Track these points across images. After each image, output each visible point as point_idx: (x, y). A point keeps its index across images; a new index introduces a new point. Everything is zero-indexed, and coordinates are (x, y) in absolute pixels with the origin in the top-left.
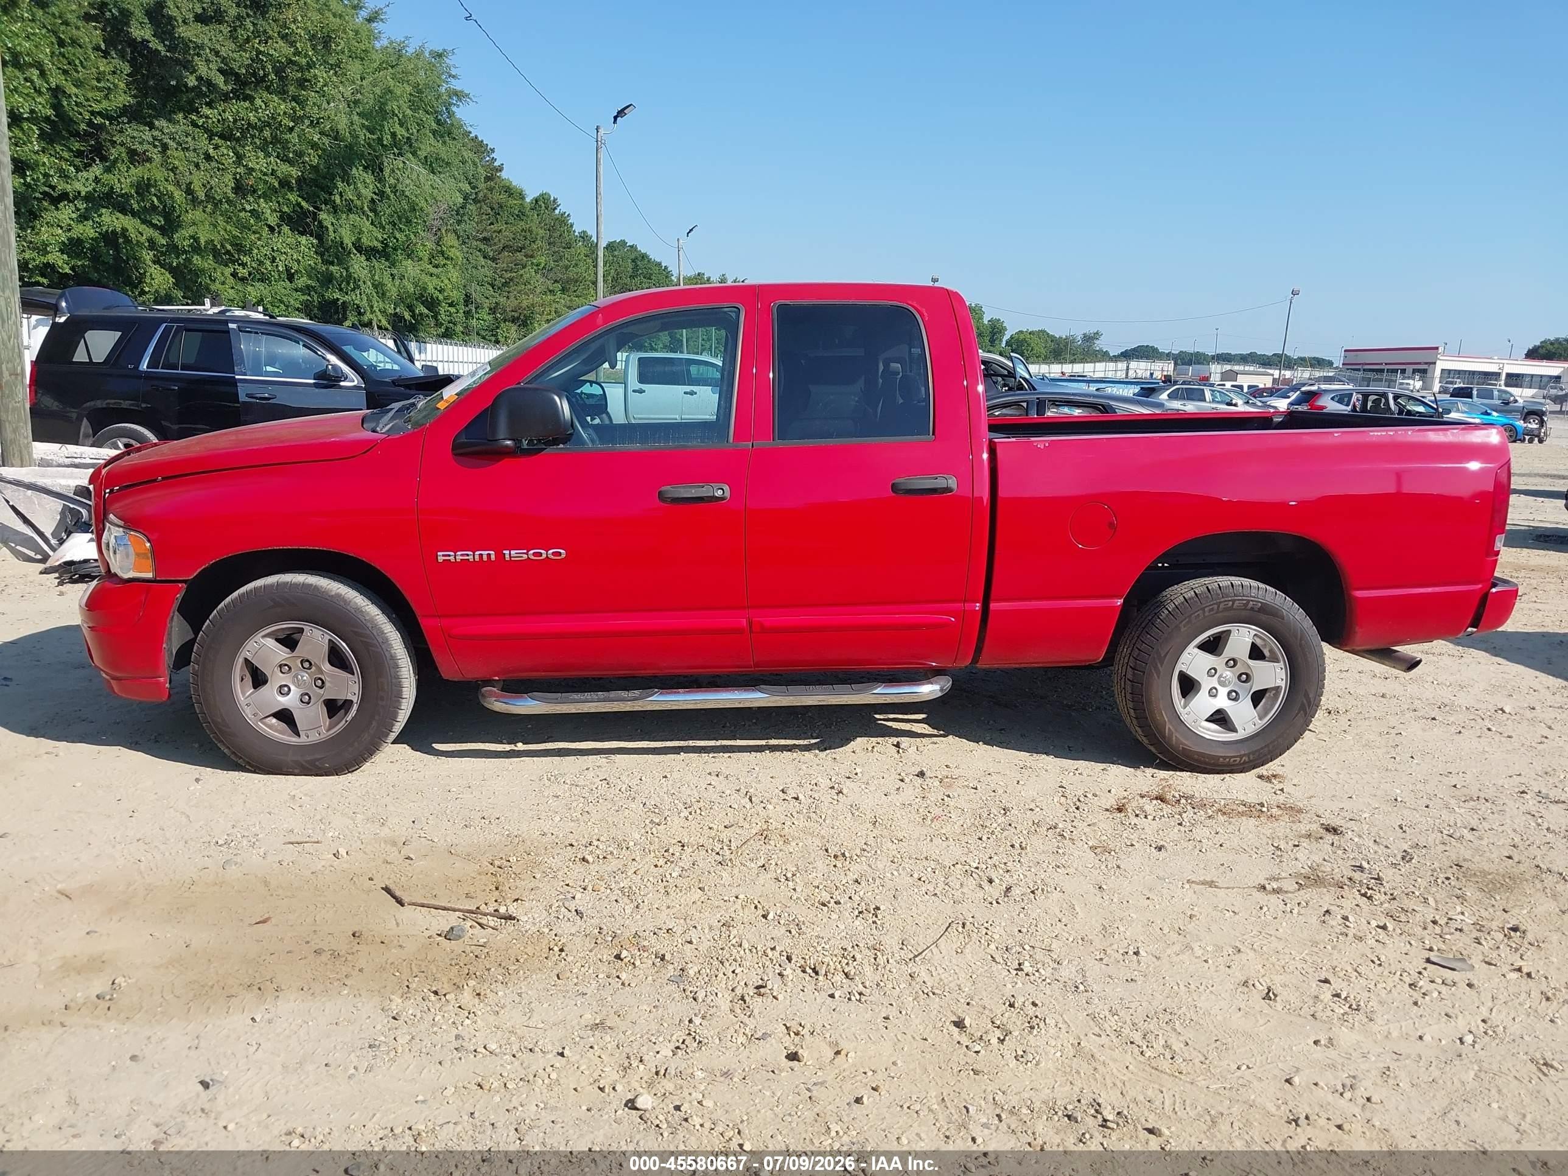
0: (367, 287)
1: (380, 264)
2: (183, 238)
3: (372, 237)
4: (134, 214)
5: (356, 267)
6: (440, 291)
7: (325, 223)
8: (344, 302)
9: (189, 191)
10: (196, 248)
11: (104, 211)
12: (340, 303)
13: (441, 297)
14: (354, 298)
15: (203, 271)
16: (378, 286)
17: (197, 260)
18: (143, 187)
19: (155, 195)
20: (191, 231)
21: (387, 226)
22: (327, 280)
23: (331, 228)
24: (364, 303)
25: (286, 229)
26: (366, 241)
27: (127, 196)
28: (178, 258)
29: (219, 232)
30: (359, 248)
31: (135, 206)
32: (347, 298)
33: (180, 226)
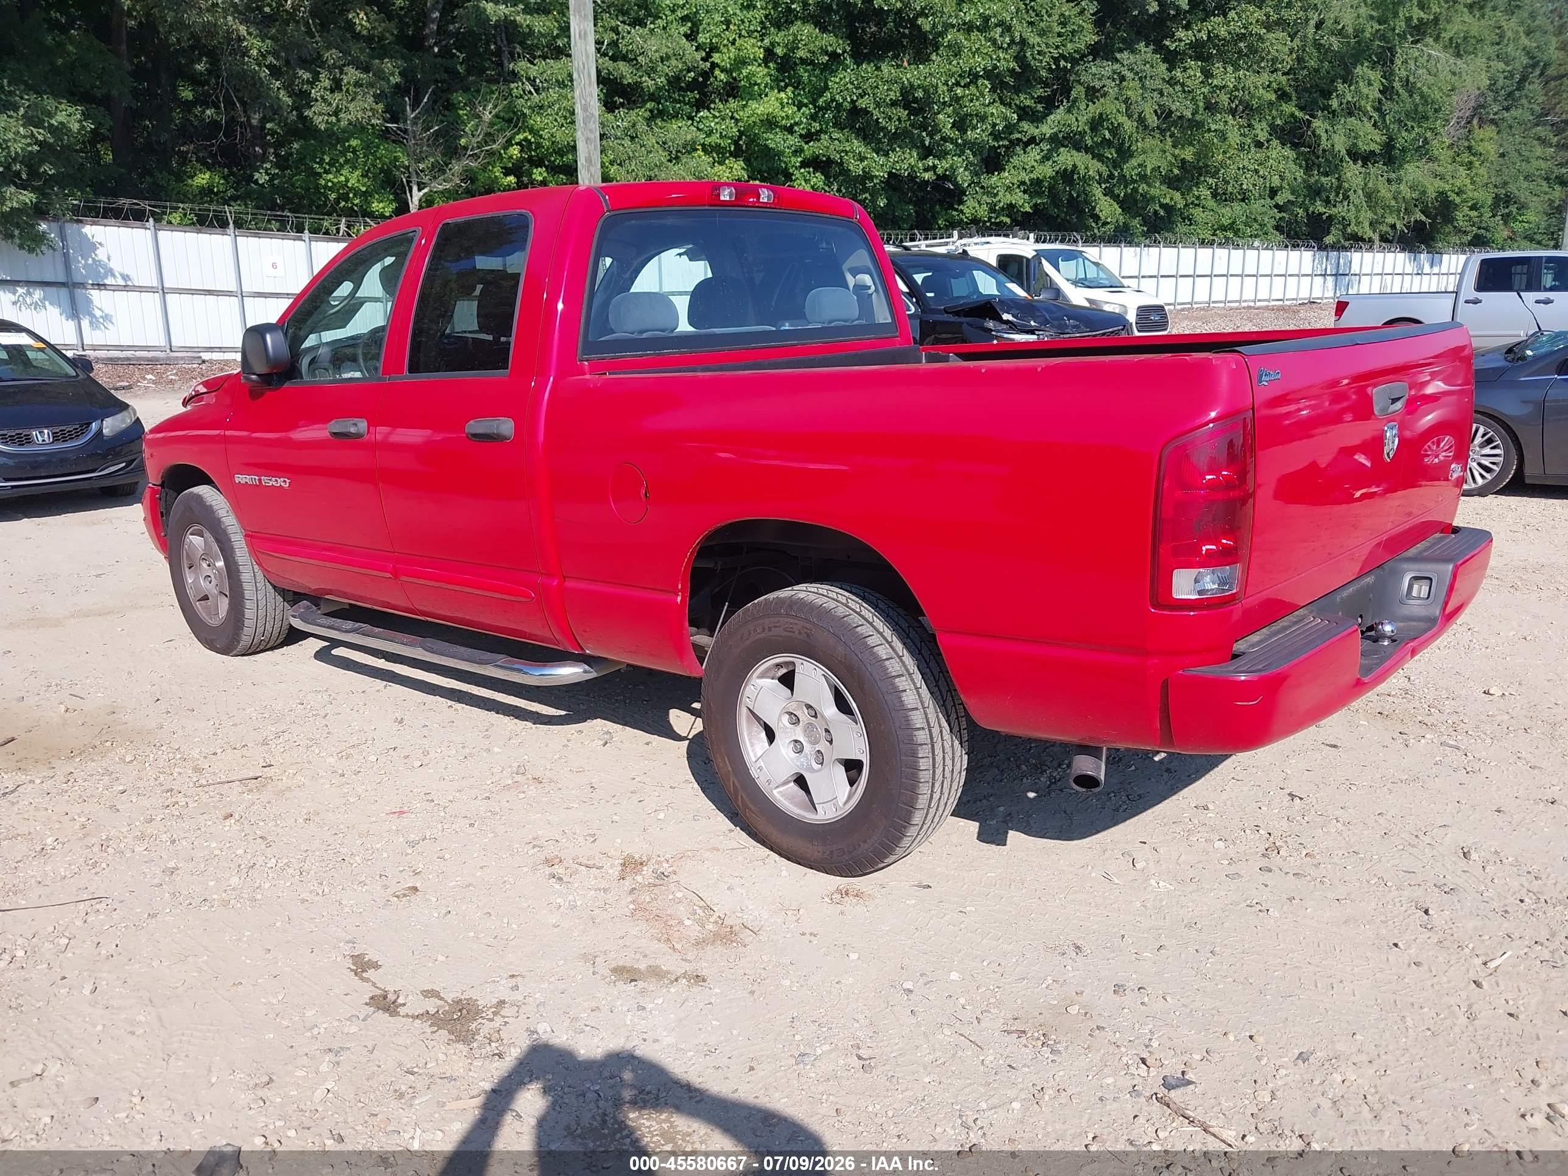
0: (1358, 198)
1: (1376, 170)
2: (1130, 168)
3: (1371, 138)
4: (1087, 150)
5: (1349, 175)
6: (1458, 194)
7: (1318, 132)
8: (1330, 216)
9: (1141, 120)
10: (1143, 177)
11: (1062, 149)
12: (1324, 217)
13: (1458, 200)
14: (1340, 210)
15: (1153, 198)
16: (1370, 196)
17: (1143, 188)
18: (1096, 124)
19: (1108, 128)
20: (1140, 159)
21: (1392, 126)
22: (1315, 192)
23: (1324, 136)
24: (1351, 216)
25: (1275, 142)
26: (1363, 147)
27: (1082, 134)
28: (1126, 187)
29: (1166, 158)
30: (1354, 154)
31: (1089, 142)
32: (1334, 211)
33: (1132, 156)
